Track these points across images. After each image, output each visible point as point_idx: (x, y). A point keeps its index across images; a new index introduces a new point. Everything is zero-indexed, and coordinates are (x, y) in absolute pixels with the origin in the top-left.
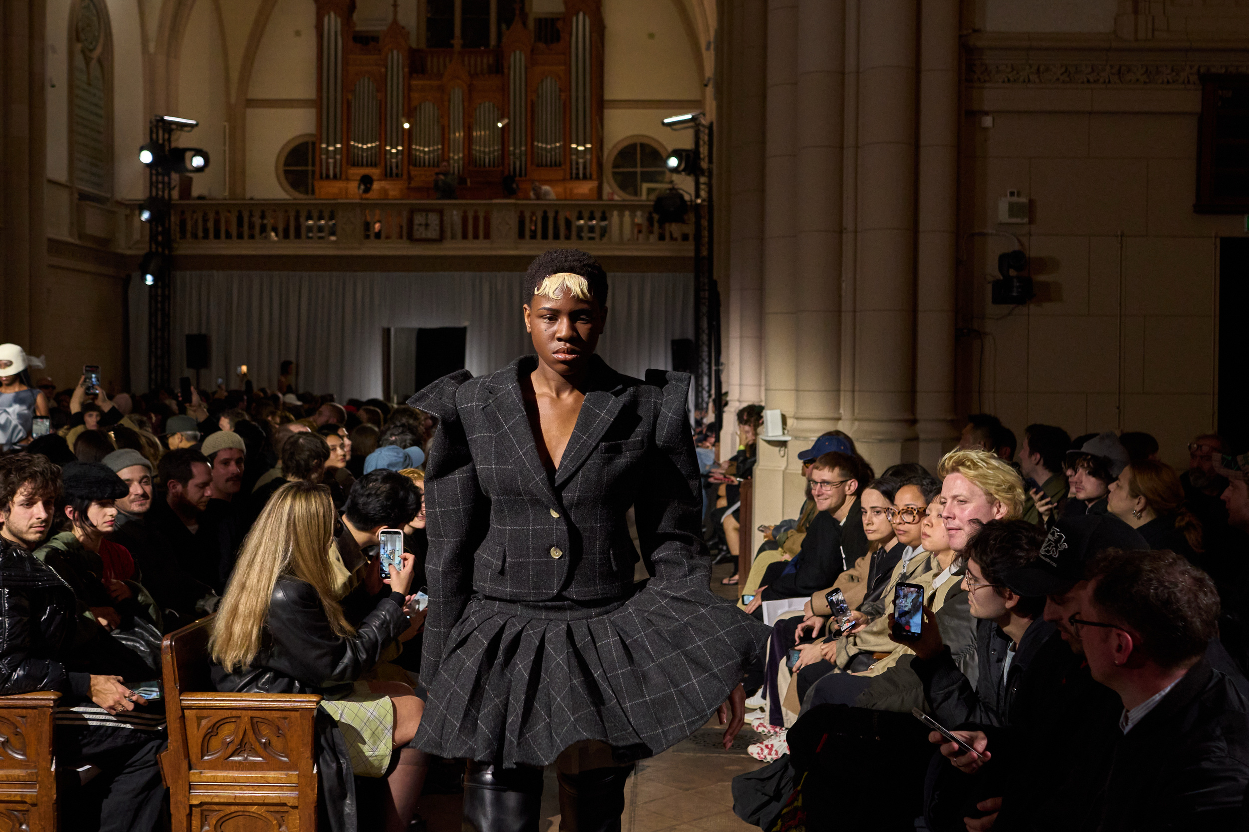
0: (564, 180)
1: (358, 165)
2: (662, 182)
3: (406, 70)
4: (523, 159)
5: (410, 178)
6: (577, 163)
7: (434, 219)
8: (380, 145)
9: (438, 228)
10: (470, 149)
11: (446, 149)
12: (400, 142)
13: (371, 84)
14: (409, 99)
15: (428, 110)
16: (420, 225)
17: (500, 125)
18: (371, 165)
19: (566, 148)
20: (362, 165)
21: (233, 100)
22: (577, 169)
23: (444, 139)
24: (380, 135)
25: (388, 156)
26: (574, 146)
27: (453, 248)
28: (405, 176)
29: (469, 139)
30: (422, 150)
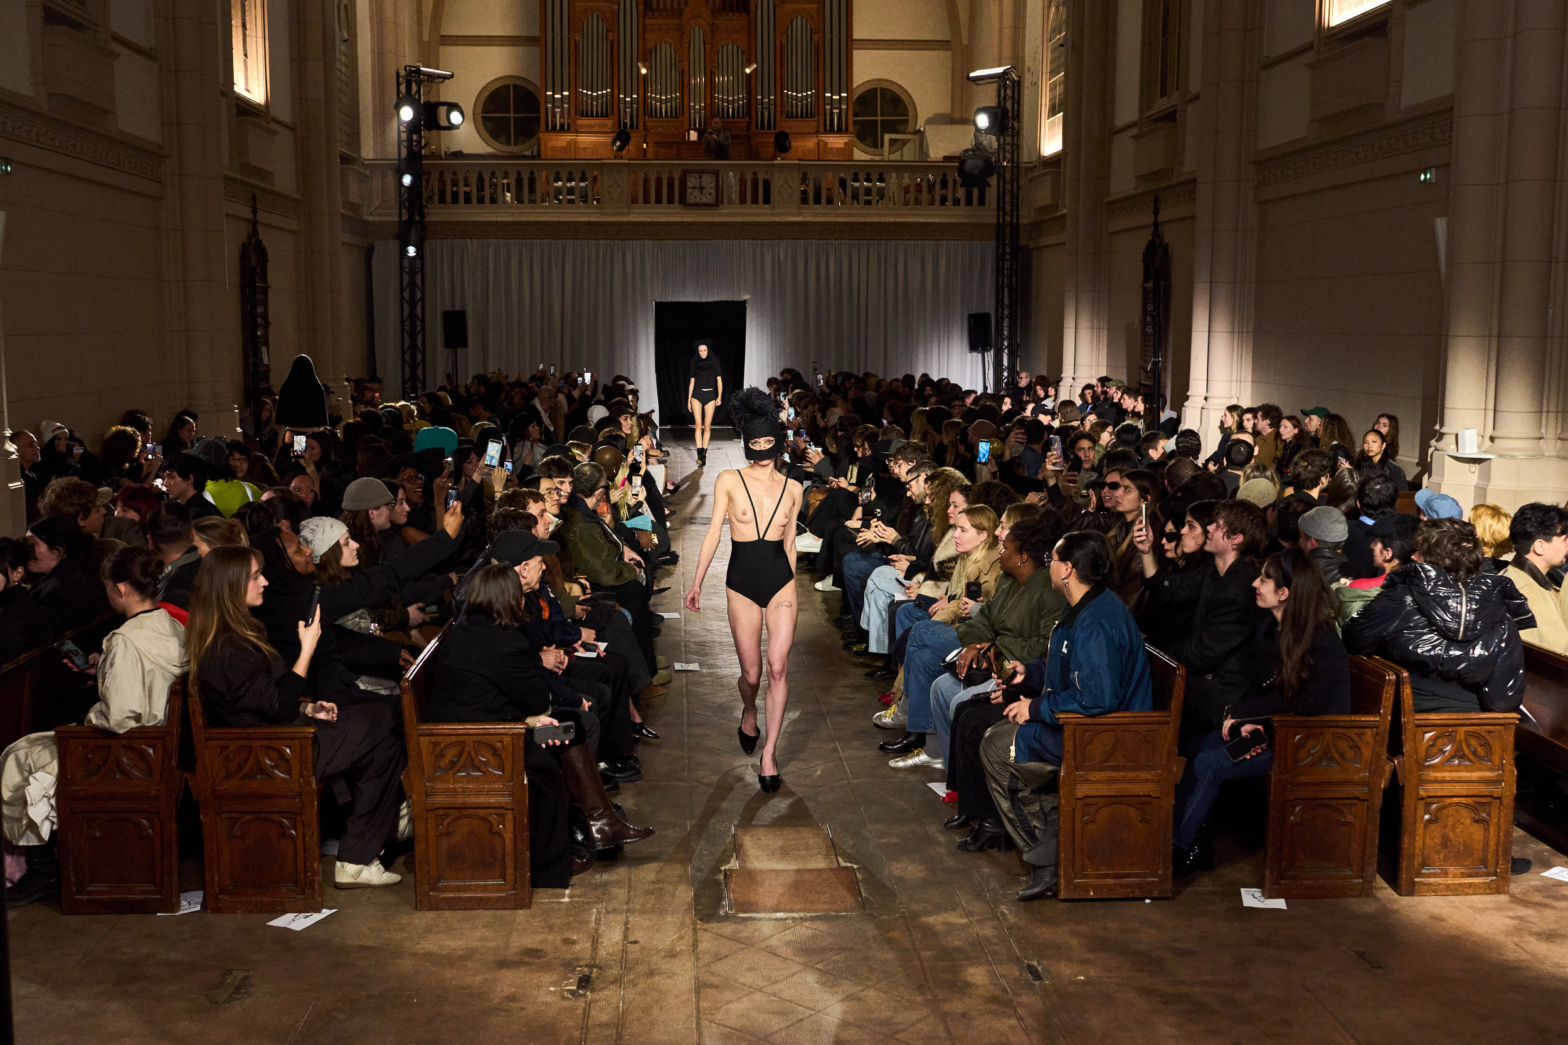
0: (817, 132)
1: (587, 116)
2: (904, 133)
3: (641, 7)
4: (772, 107)
5: (646, 129)
6: (832, 114)
7: (708, 181)
8: (612, 91)
9: (713, 191)
10: (713, 97)
11: (686, 98)
12: (635, 89)
13: (600, 21)
14: (644, 39)
15: (666, 52)
16: (694, 188)
17: (748, 71)
18: (602, 116)
19: (819, 96)
20: (592, 116)
21: (426, 38)
22: (832, 120)
23: (683, 86)
24: (613, 80)
25: (622, 106)
26: (828, 95)
27: (732, 213)
28: (641, 128)
29: (711, 86)
30: (661, 99)
